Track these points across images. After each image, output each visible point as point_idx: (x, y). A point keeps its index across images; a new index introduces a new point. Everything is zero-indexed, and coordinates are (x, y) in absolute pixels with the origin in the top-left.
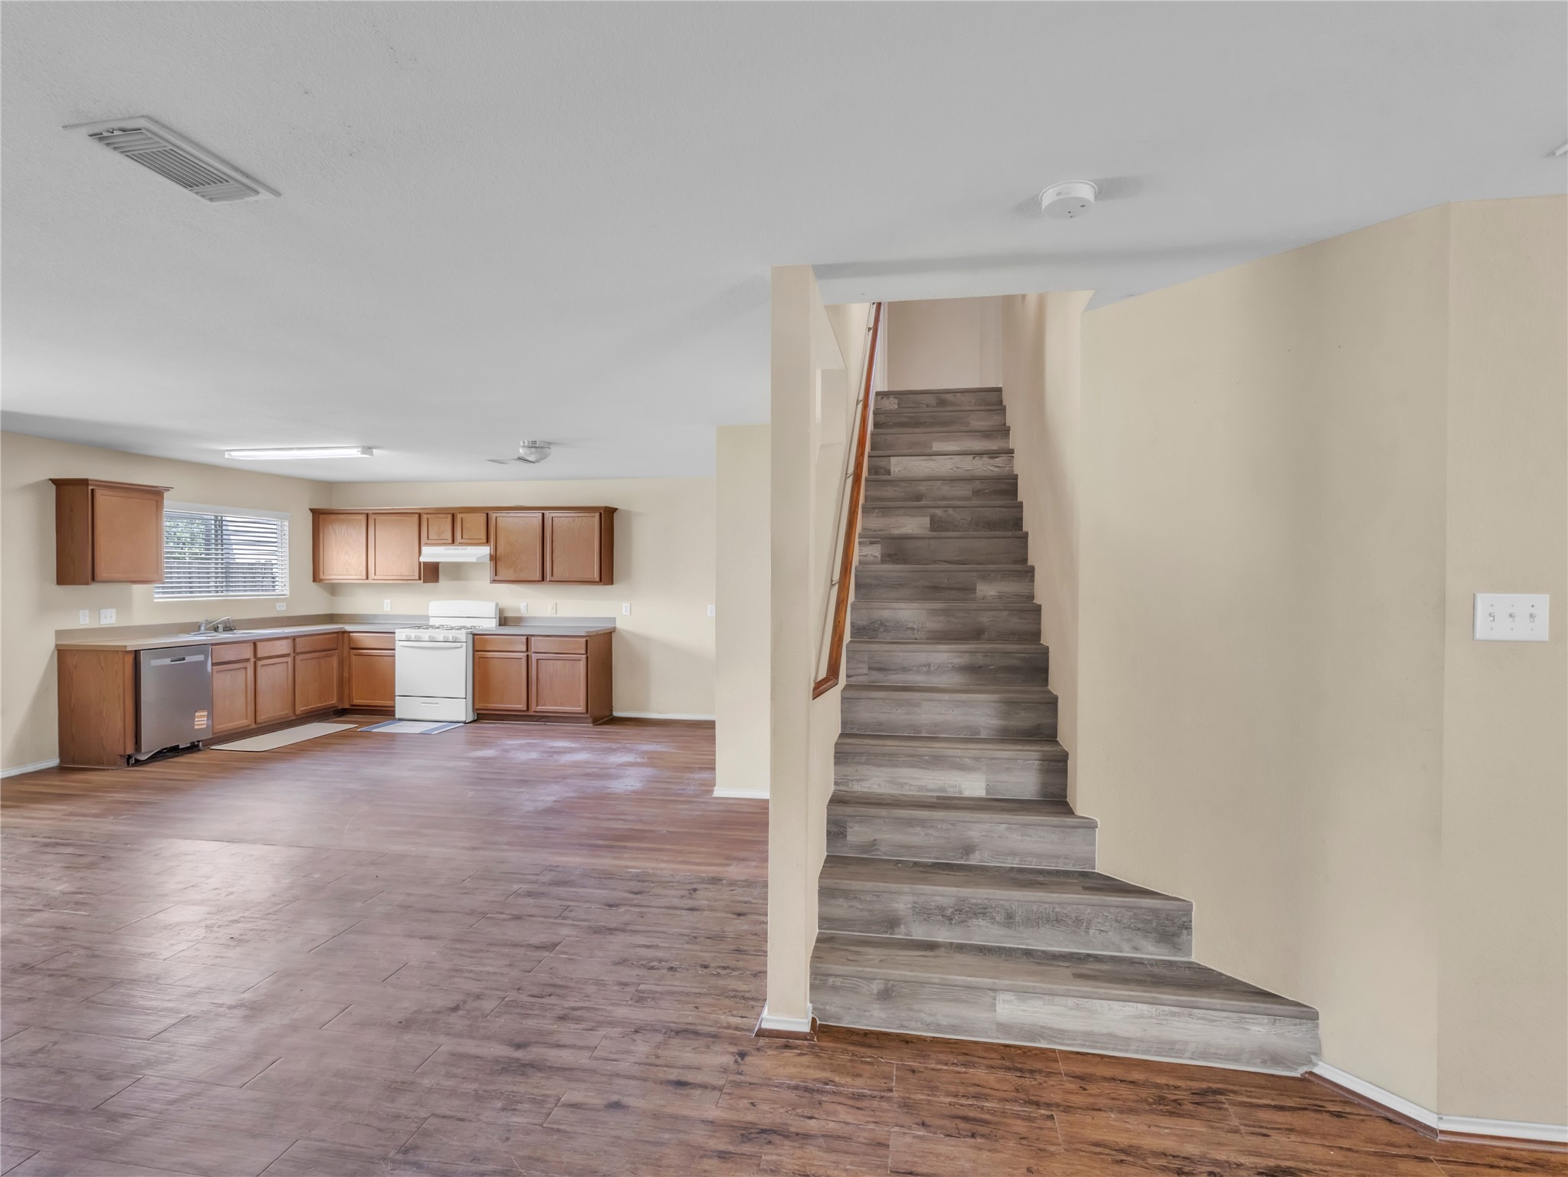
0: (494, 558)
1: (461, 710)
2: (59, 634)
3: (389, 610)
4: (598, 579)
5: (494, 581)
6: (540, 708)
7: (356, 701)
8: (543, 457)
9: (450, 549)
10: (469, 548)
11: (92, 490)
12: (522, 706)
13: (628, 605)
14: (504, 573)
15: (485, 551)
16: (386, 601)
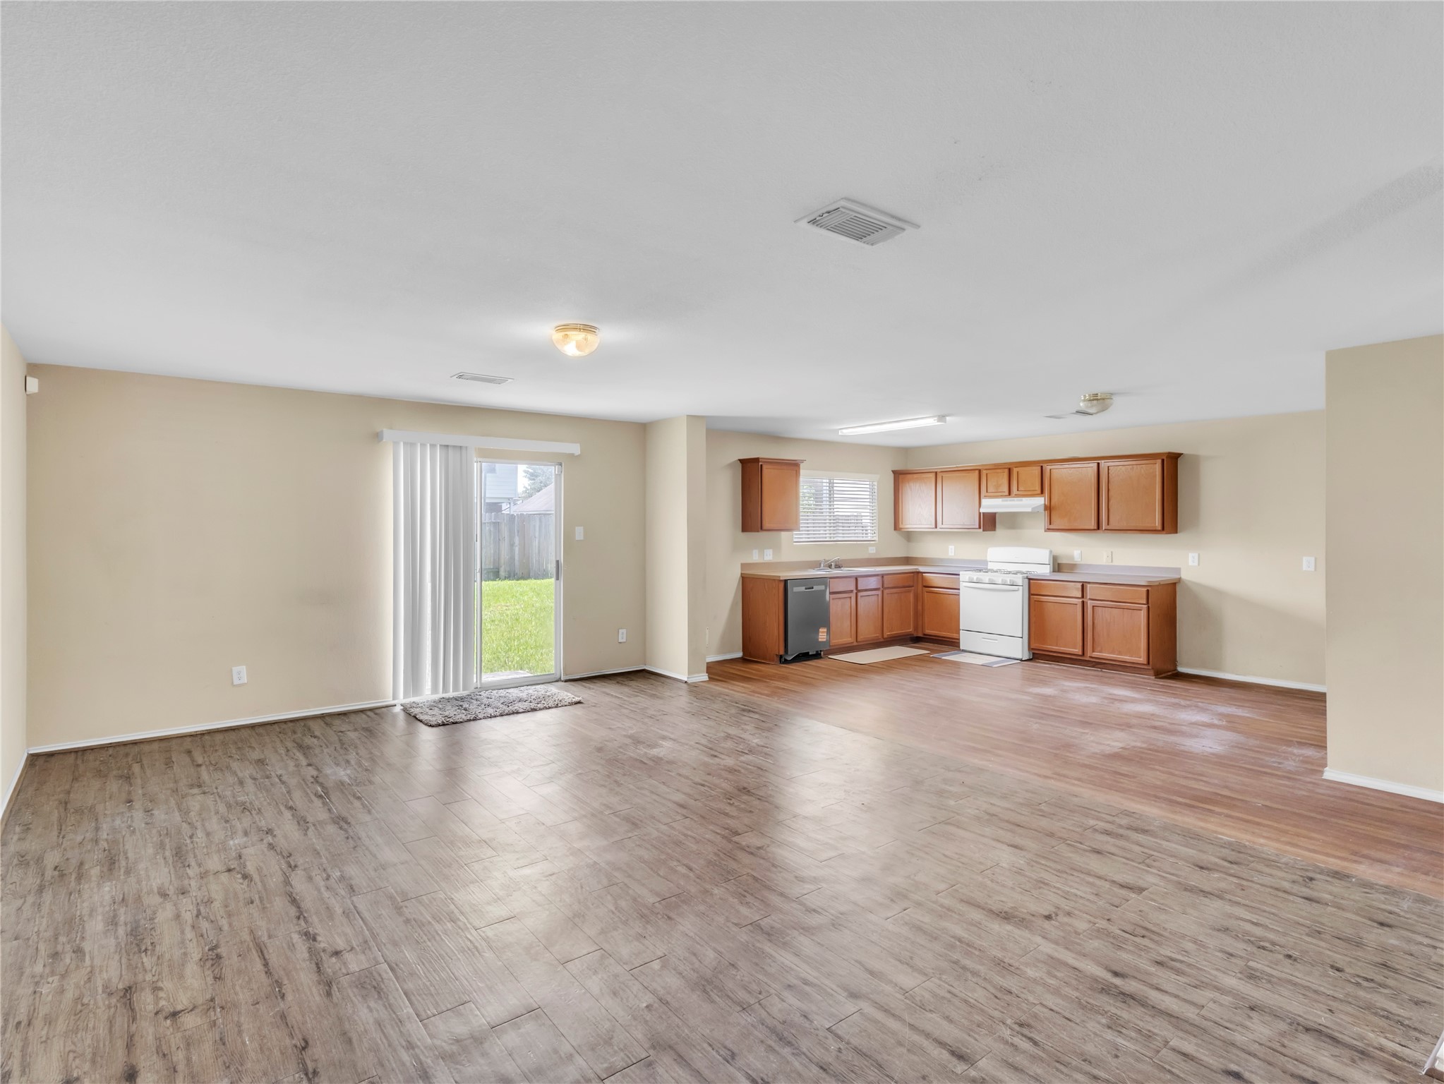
0: (1049, 508)
1: (1018, 649)
2: (743, 566)
3: (953, 554)
4: (1160, 528)
5: (1049, 530)
6: (1096, 654)
7: (928, 632)
8: (1104, 409)
9: (1007, 501)
10: (1024, 499)
11: (761, 465)
12: (1078, 651)
13: (1196, 555)
14: (1058, 523)
15: (1040, 501)
16: (950, 547)
